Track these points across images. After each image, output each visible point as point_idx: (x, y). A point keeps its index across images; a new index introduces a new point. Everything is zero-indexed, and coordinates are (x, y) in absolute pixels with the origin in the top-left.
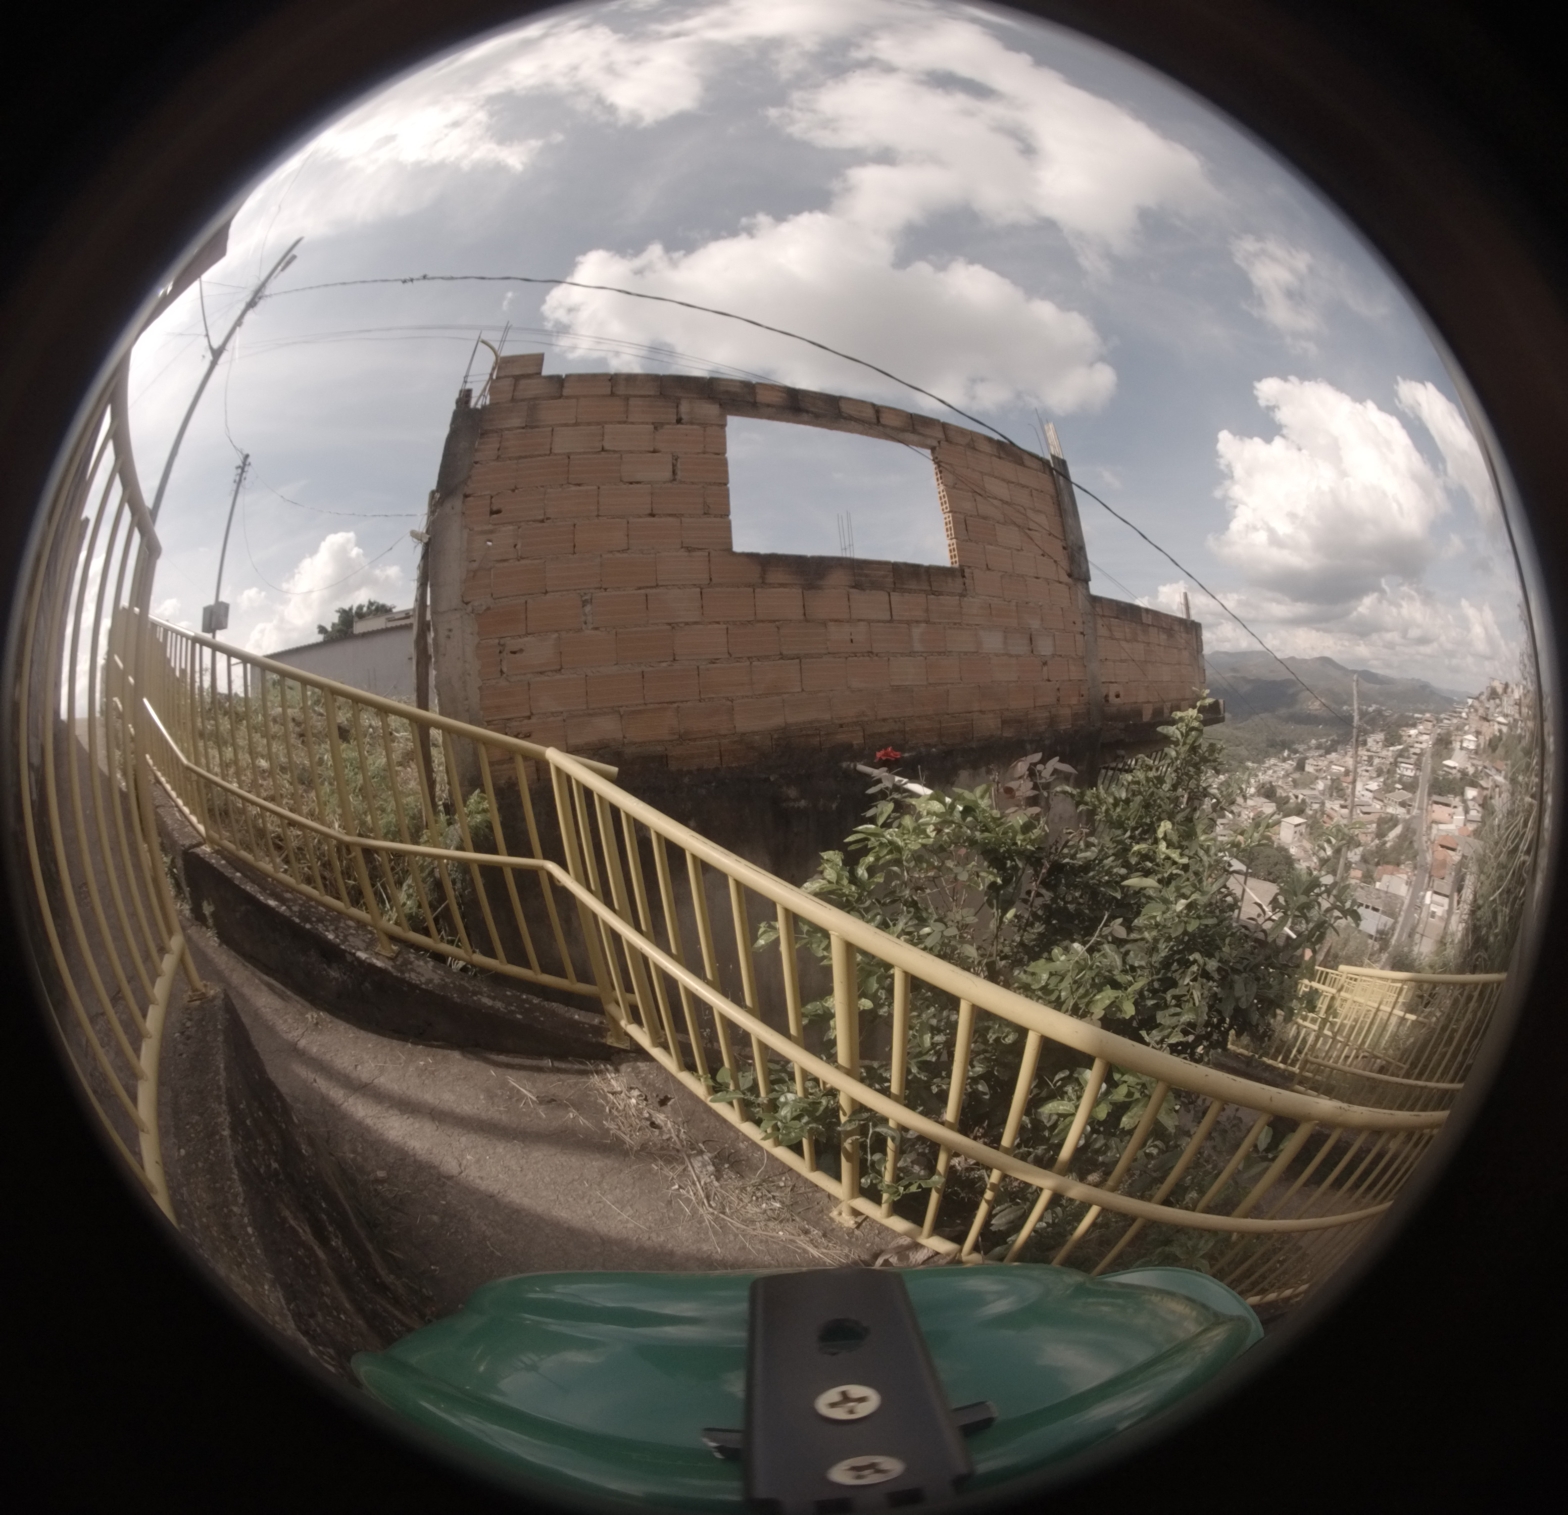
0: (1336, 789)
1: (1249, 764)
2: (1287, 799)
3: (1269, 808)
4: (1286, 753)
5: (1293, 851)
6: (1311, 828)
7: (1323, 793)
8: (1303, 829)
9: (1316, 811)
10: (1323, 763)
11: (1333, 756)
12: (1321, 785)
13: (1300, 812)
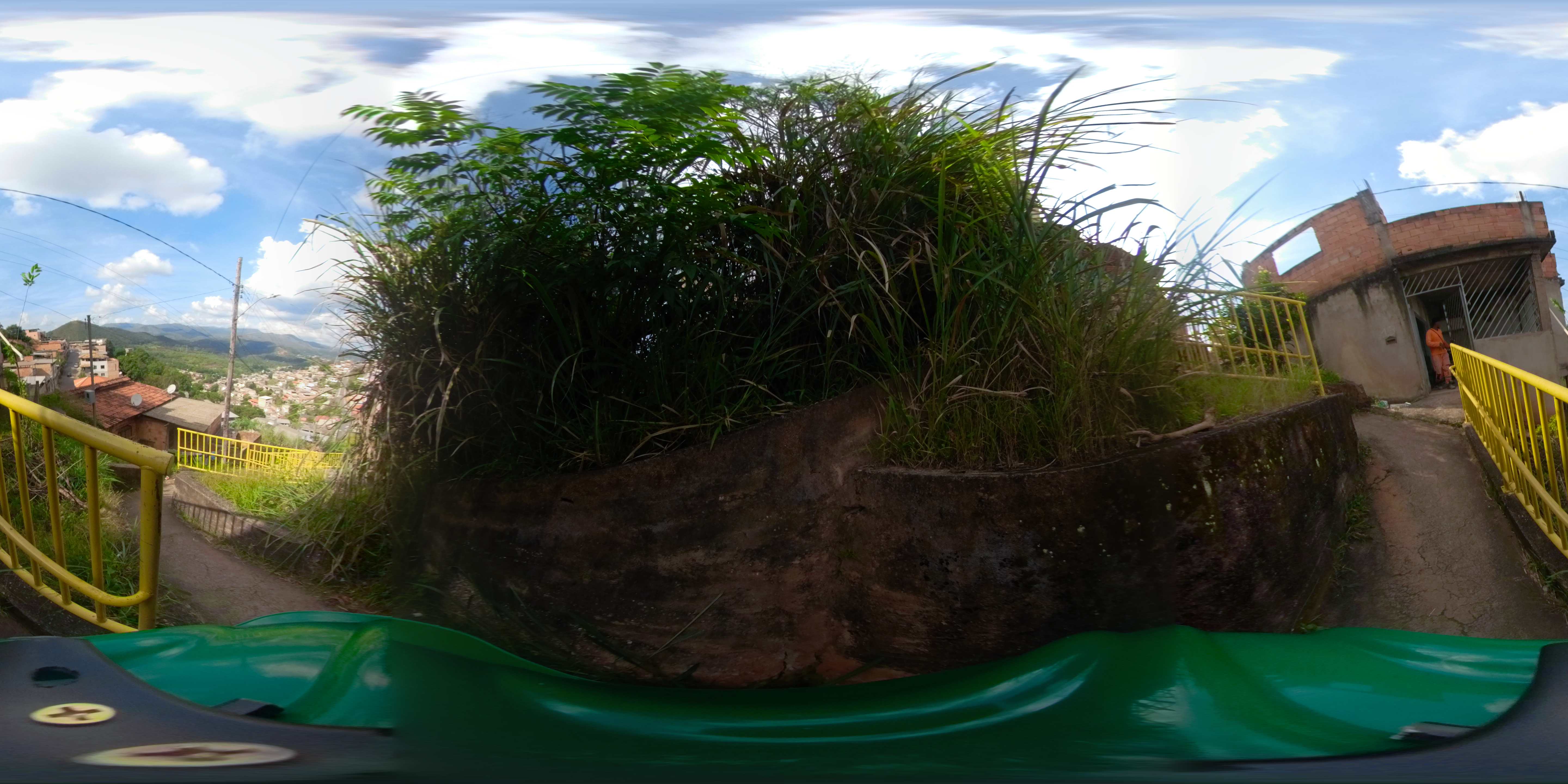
0: (290, 385)
1: (243, 375)
2: (262, 389)
3: (252, 393)
4: (263, 371)
5: (266, 411)
6: (276, 401)
7: (282, 387)
8: (271, 401)
9: (278, 395)
10: (283, 375)
11: (289, 373)
12: (281, 384)
13: (269, 394)
